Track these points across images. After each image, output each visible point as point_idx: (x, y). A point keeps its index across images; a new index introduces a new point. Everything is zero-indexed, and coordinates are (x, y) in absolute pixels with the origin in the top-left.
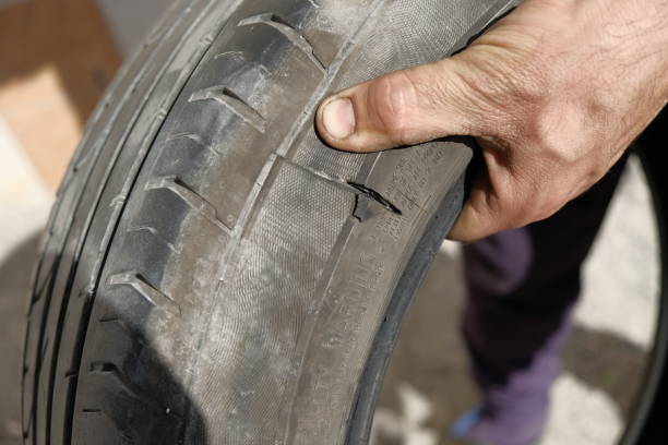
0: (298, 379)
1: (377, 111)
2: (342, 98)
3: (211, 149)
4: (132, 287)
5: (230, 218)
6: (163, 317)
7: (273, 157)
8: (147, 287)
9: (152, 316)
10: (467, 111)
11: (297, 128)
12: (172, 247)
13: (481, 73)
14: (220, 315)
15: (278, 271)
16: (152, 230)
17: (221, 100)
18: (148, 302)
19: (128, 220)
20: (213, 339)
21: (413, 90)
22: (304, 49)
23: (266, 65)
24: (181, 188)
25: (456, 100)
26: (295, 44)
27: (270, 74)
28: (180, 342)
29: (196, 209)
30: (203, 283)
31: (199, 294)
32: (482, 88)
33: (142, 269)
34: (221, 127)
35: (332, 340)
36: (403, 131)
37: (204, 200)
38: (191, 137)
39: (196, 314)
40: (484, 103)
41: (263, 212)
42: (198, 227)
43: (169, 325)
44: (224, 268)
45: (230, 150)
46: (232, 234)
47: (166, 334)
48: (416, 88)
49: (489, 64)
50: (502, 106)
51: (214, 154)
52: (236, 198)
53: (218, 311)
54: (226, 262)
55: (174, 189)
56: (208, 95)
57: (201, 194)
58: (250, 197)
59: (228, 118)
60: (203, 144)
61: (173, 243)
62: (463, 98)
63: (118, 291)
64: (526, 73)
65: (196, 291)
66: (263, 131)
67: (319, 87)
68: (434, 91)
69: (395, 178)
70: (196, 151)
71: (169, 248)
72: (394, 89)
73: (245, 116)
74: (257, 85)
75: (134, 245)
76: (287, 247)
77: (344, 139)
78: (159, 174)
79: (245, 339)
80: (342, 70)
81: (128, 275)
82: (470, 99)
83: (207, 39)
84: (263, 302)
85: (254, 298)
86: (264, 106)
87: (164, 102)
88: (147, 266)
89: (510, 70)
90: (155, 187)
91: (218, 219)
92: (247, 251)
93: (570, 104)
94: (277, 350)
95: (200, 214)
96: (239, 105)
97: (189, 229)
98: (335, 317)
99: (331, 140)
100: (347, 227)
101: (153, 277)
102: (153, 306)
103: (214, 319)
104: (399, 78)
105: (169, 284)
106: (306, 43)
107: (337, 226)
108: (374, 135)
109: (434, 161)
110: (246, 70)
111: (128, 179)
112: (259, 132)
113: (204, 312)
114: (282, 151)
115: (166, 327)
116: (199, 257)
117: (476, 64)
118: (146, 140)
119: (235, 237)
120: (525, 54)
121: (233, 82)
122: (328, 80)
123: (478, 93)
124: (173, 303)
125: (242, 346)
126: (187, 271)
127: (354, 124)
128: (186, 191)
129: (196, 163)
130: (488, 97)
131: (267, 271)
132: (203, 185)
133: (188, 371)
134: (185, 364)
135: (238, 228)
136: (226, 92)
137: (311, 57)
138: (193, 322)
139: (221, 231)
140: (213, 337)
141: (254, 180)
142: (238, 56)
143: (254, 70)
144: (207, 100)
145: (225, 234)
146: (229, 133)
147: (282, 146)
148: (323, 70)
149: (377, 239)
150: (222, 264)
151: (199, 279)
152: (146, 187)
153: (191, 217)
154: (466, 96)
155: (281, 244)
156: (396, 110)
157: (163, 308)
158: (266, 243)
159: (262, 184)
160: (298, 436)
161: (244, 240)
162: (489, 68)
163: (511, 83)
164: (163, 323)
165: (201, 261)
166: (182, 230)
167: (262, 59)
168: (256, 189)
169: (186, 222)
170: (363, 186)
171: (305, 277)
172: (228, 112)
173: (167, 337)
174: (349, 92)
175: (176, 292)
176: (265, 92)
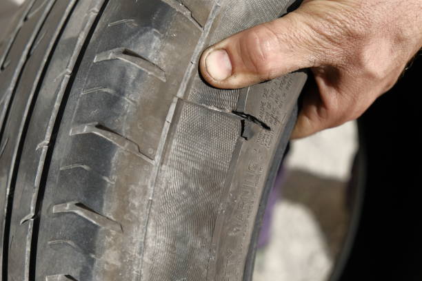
0: (215, 263)
1: (250, 57)
2: (218, 49)
3: (126, 99)
4: (75, 214)
5: (150, 151)
6: (109, 234)
7: (175, 100)
8: (90, 212)
9: (99, 235)
10: (314, 50)
11: (187, 76)
12: (106, 179)
13: (324, 22)
14: (153, 226)
15: (193, 186)
16: (85, 167)
17: (124, 59)
18: (94, 225)
19: (59, 161)
20: (150, 245)
21: (276, 39)
22: (184, 13)
23: (156, 28)
24: (104, 131)
25: (307, 43)
26: (177, 10)
27: (162, 35)
28: (125, 252)
29: (122, 147)
30: (137, 204)
31: (135, 213)
32: (326, 33)
33: (83, 200)
34: (131, 81)
35: (235, 229)
36: (271, 70)
37: (127, 139)
38: (105, 90)
39: (135, 228)
40: (326, 43)
41: (175, 142)
42: (126, 162)
43: (115, 240)
44: (151, 189)
45: (141, 99)
46: (153, 163)
47: (114, 247)
48: (278, 38)
49: (328, 14)
50: (339, 44)
51: (129, 102)
52: (153, 135)
53: (152, 223)
54: (152, 186)
55: (98, 133)
56: (111, 56)
57: (124, 135)
58: (163, 133)
59: (135, 73)
60: (117, 95)
61: (108, 176)
62: (312, 41)
63: (63, 218)
64: (356, 18)
65: (132, 211)
66: (165, 81)
67: (199, 42)
68: (292, 38)
69: (263, 104)
70: (113, 101)
71: (105, 181)
72: (262, 41)
73: (149, 70)
74: (153, 45)
75: (71, 181)
76: (197, 167)
77: (224, 80)
78: (80, 122)
79: (174, 241)
80: (213, 27)
81: (68, 204)
82: (318, 42)
83: (94, 11)
84: (185, 211)
85: (177, 209)
86: (163, 61)
87: (68, 64)
88: (88, 196)
89: (344, 18)
90: (78, 133)
91: (141, 153)
92: (167, 174)
93: (384, 37)
94: (199, 245)
95: (125, 150)
96: (142, 62)
97: (119, 164)
98: (236, 212)
99: (214, 82)
100: (238, 145)
101: (95, 205)
102: (100, 227)
103: (150, 230)
104: (263, 31)
105: (109, 208)
106: (185, 9)
107: (231, 145)
108: (248, 76)
109: (287, 88)
110: (141, 34)
111: (49, 127)
112: (162, 82)
113: (141, 226)
114: (180, 94)
115: (113, 242)
116: (131, 184)
117: (318, 15)
118: (59, 95)
119: (156, 165)
120: (353, 5)
121: (133, 44)
122: (204, 35)
123: (323, 37)
124: (116, 222)
125: (173, 246)
126: (123, 196)
127: (231, 68)
128: (110, 134)
129: (115, 110)
130: (329, 39)
131: (184, 187)
132: (125, 129)
133: (134, 272)
134: (132, 268)
135: (158, 158)
136: (126, 52)
137: (191, 20)
138: (134, 235)
139: (145, 162)
140: (151, 243)
141: (164, 119)
142: (131, 23)
143: (149, 33)
144: (111, 60)
145: (149, 164)
146: (139, 85)
147: (180, 90)
148: (200, 28)
149: (258, 150)
150: (149, 187)
151: (134, 201)
152: (71, 133)
153: (119, 154)
154: (314, 39)
155: (191, 165)
156: (265, 56)
157: (107, 228)
158: (180, 167)
159: (170, 121)
161: (164, 166)
162: (329, 17)
163: (346, 27)
164: (110, 239)
165: (133, 187)
166: (113, 165)
167: (153, 24)
168: (167, 126)
169: (115, 158)
170: (243, 113)
171: (213, 187)
172: (134, 68)
173: (115, 250)
174: (223, 45)
175: (116, 214)
176: (161, 50)
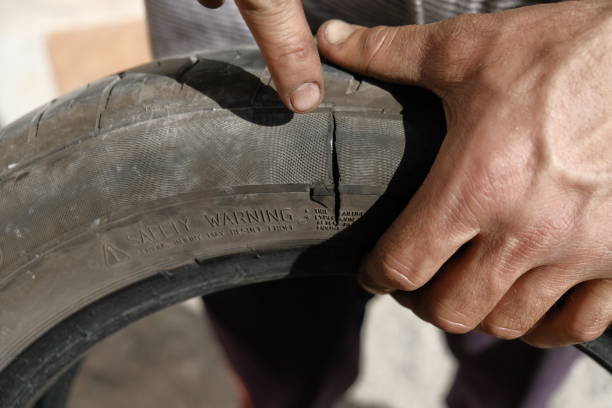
14: (185, 119)
15: (238, 147)
28: (153, 102)
47: (157, 92)
79: (175, 148)
85: (209, 139)
103: (181, 116)
134: (138, 114)
138: (172, 104)
160: (128, 228)
173: (154, 93)
